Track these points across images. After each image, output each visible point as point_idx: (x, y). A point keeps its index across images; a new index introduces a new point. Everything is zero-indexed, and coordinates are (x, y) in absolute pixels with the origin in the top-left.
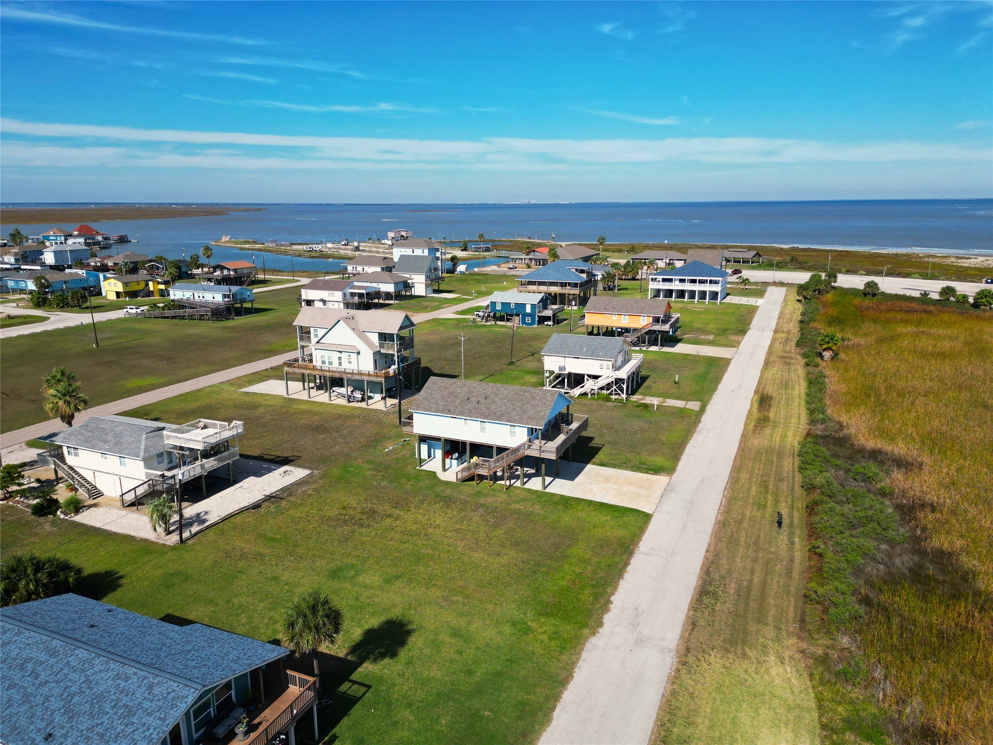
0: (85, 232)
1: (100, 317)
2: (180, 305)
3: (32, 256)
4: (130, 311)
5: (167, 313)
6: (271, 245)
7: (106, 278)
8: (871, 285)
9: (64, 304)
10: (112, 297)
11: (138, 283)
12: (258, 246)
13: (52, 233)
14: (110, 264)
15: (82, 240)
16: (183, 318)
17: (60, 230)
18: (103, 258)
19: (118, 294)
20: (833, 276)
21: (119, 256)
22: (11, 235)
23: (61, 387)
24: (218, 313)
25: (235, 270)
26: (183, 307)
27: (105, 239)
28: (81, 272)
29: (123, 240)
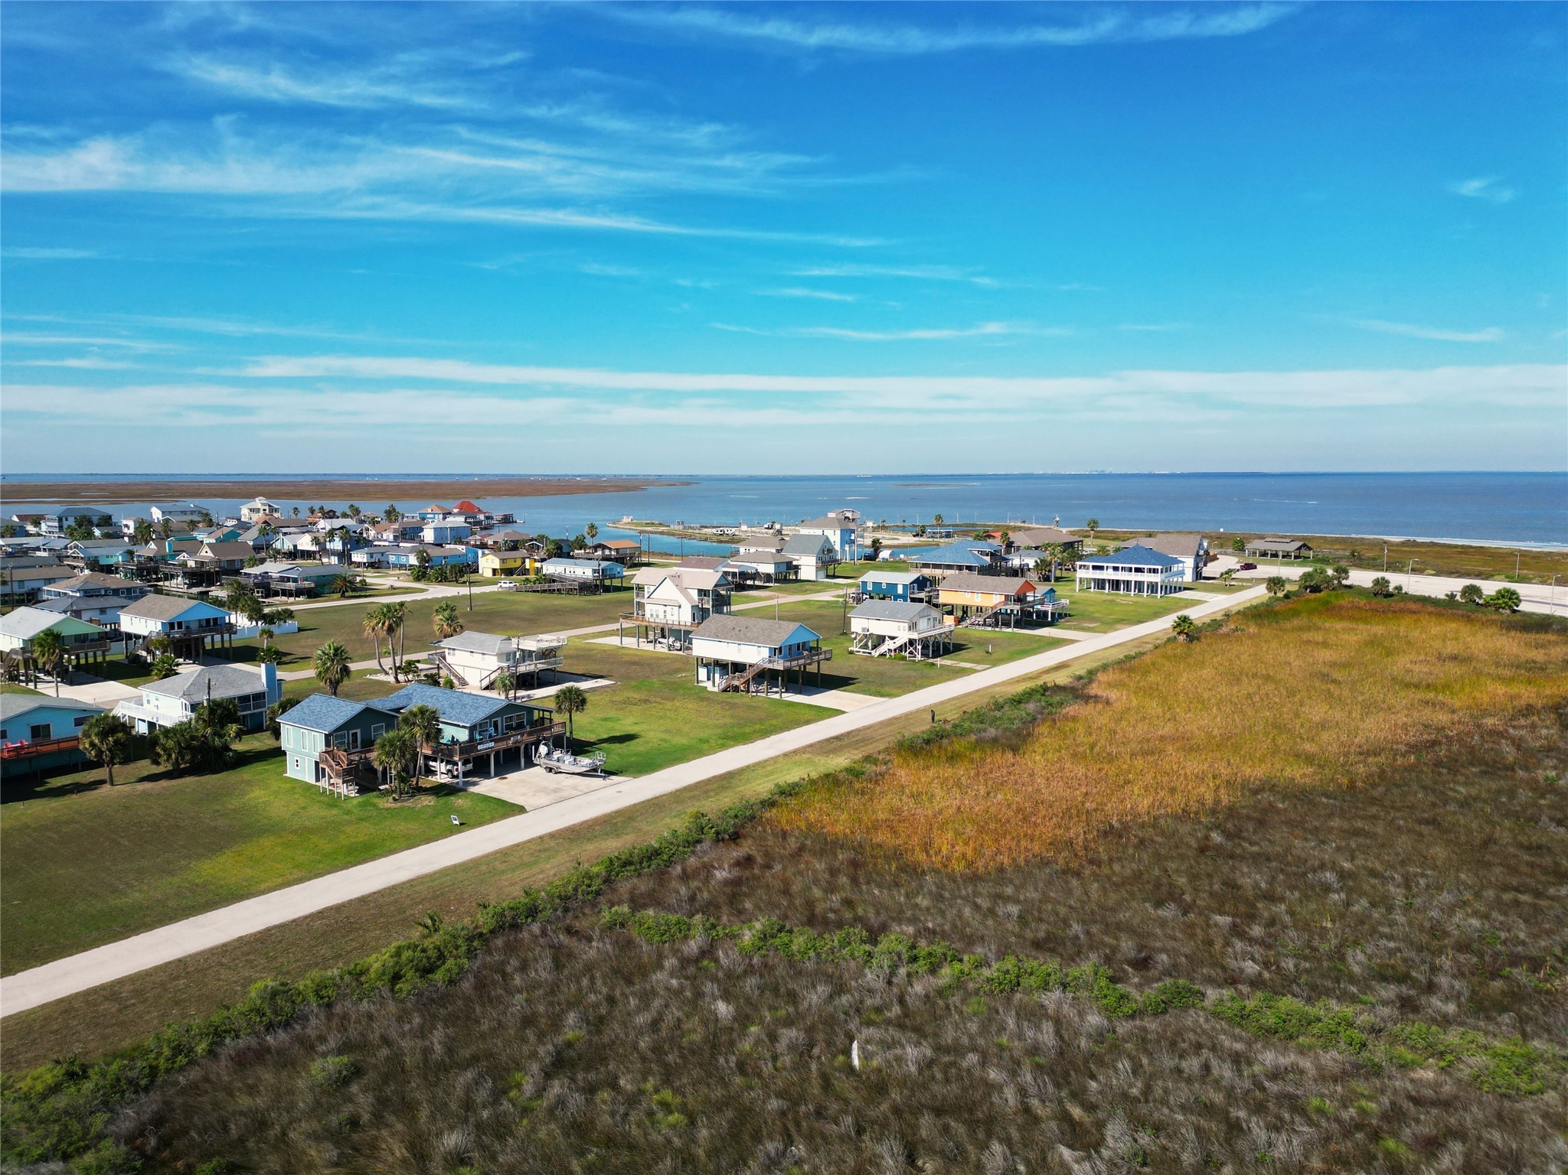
0: (467, 510)
1: (476, 590)
2: (551, 580)
3: (410, 533)
4: (504, 585)
5: (539, 587)
6: (677, 527)
7: (484, 554)
8: (1381, 583)
9: (442, 578)
10: (488, 574)
11: (515, 560)
12: (661, 529)
13: (430, 511)
14: (490, 542)
15: (462, 519)
16: (552, 591)
17: (439, 507)
18: (484, 537)
19: (494, 571)
20: (1343, 572)
21: (500, 535)
22: (386, 512)
23: (446, 614)
24: (586, 588)
25: (617, 550)
26: (554, 581)
27: (487, 518)
28: (461, 548)
29: (507, 520)
